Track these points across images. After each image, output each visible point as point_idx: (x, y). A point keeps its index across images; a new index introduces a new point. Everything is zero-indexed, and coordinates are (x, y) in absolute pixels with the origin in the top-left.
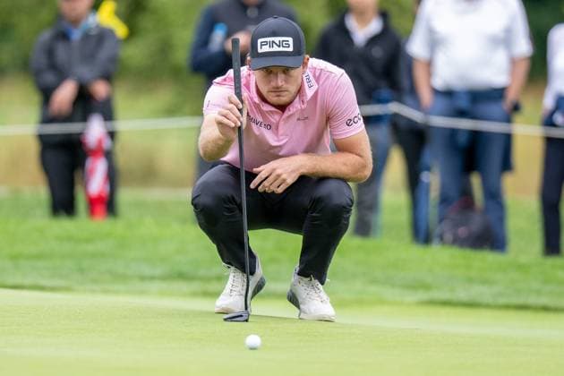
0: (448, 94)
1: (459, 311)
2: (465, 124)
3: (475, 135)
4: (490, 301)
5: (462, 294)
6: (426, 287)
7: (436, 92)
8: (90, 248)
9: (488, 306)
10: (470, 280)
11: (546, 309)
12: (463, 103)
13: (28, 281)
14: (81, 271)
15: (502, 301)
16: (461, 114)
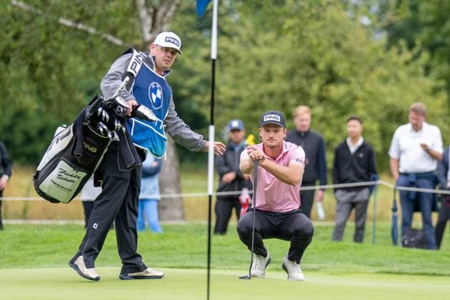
0: (406, 174)
1: (394, 276)
2: (414, 189)
3: (418, 194)
4: (409, 271)
5: (396, 269)
6: (380, 265)
7: (401, 174)
8: (227, 249)
9: (408, 274)
10: (401, 262)
11: (434, 275)
12: (413, 179)
13: (195, 265)
14: (221, 259)
15: (415, 271)
16: (412, 184)
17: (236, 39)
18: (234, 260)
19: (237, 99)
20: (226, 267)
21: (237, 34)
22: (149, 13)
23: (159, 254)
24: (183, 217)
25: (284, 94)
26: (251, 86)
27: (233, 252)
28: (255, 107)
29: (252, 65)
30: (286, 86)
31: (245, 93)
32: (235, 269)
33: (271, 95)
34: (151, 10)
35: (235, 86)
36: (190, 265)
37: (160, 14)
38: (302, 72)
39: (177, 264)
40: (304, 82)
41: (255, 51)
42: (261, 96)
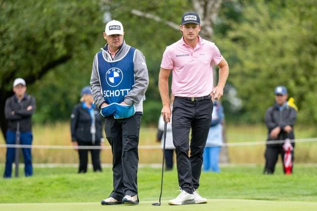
8: (285, 185)
14: (282, 193)
17: (256, 25)
18: (292, 193)
19: (257, 71)
20: (287, 199)
21: (257, 21)
22: (201, 5)
23: (233, 189)
24: (229, 161)
25: (294, 66)
26: (268, 60)
27: (289, 187)
28: (271, 76)
29: (269, 44)
30: (295, 60)
31: (263, 66)
32: (294, 200)
33: (284, 67)
34: (203, 3)
35: (256, 61)
36: (259, 198)
37: (209, 6)
38: (307, 49)
39: (248, 197)
40: (310, 57)
41: (271, 33)
42: (276, 68)
